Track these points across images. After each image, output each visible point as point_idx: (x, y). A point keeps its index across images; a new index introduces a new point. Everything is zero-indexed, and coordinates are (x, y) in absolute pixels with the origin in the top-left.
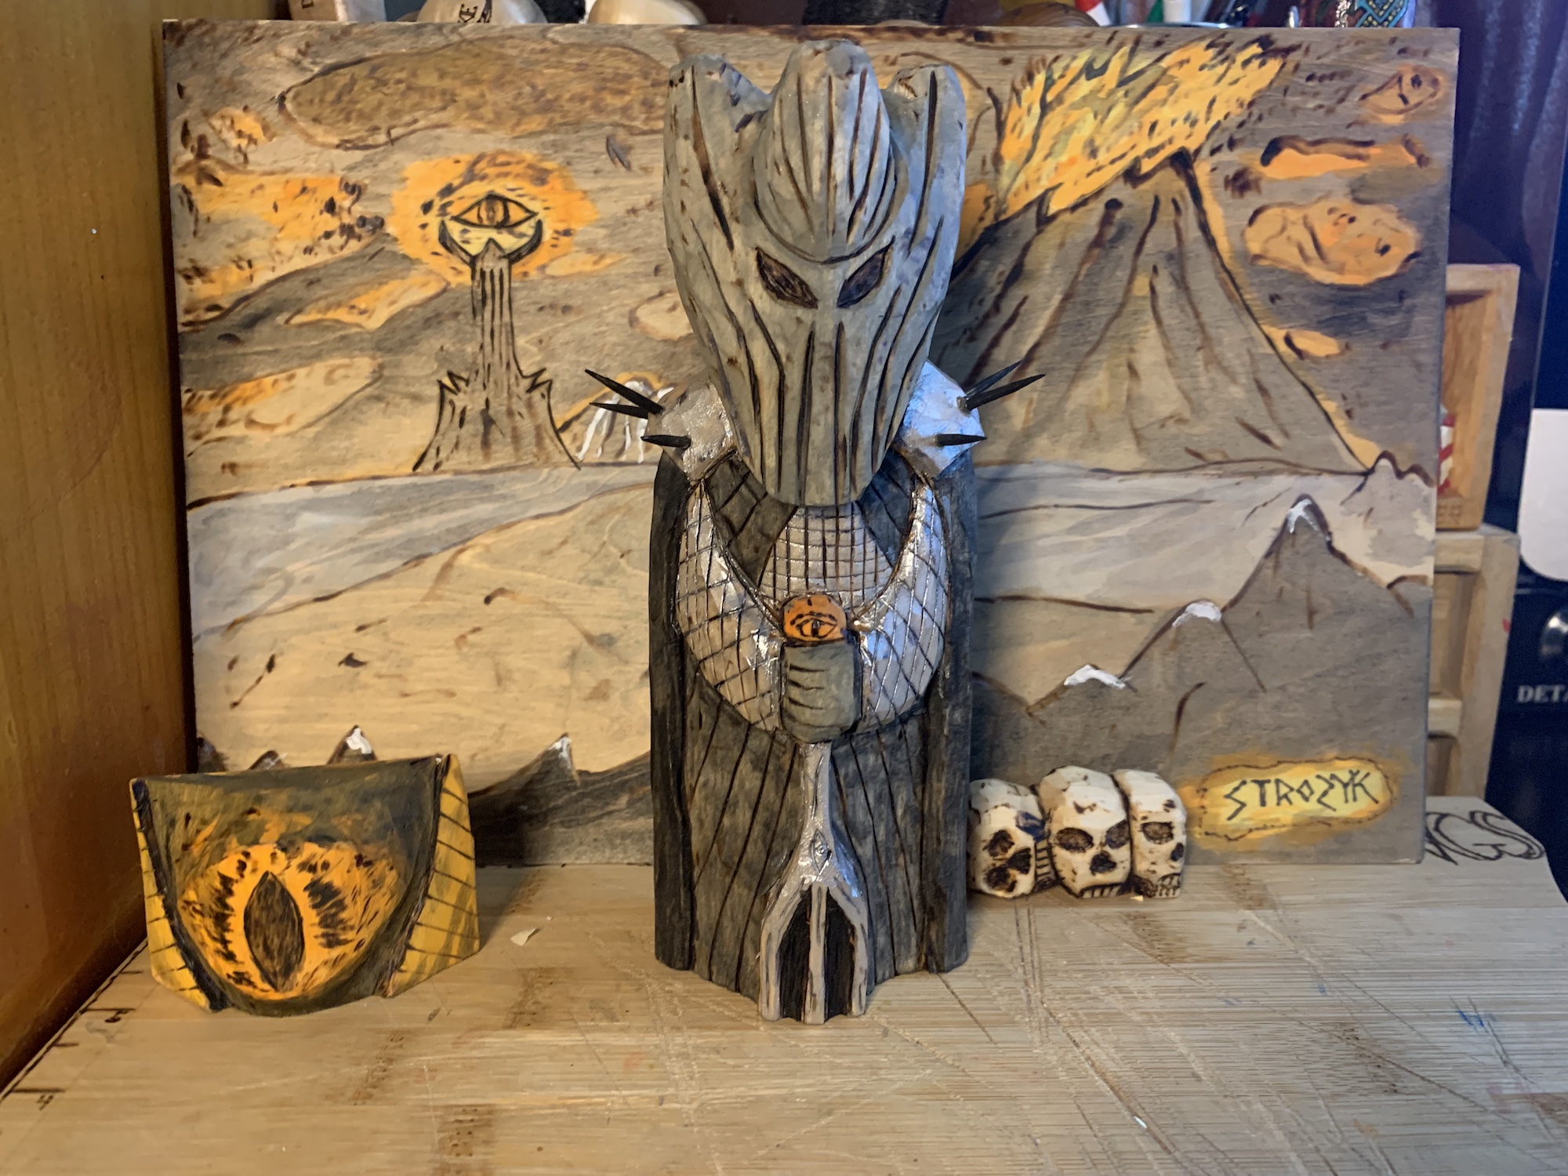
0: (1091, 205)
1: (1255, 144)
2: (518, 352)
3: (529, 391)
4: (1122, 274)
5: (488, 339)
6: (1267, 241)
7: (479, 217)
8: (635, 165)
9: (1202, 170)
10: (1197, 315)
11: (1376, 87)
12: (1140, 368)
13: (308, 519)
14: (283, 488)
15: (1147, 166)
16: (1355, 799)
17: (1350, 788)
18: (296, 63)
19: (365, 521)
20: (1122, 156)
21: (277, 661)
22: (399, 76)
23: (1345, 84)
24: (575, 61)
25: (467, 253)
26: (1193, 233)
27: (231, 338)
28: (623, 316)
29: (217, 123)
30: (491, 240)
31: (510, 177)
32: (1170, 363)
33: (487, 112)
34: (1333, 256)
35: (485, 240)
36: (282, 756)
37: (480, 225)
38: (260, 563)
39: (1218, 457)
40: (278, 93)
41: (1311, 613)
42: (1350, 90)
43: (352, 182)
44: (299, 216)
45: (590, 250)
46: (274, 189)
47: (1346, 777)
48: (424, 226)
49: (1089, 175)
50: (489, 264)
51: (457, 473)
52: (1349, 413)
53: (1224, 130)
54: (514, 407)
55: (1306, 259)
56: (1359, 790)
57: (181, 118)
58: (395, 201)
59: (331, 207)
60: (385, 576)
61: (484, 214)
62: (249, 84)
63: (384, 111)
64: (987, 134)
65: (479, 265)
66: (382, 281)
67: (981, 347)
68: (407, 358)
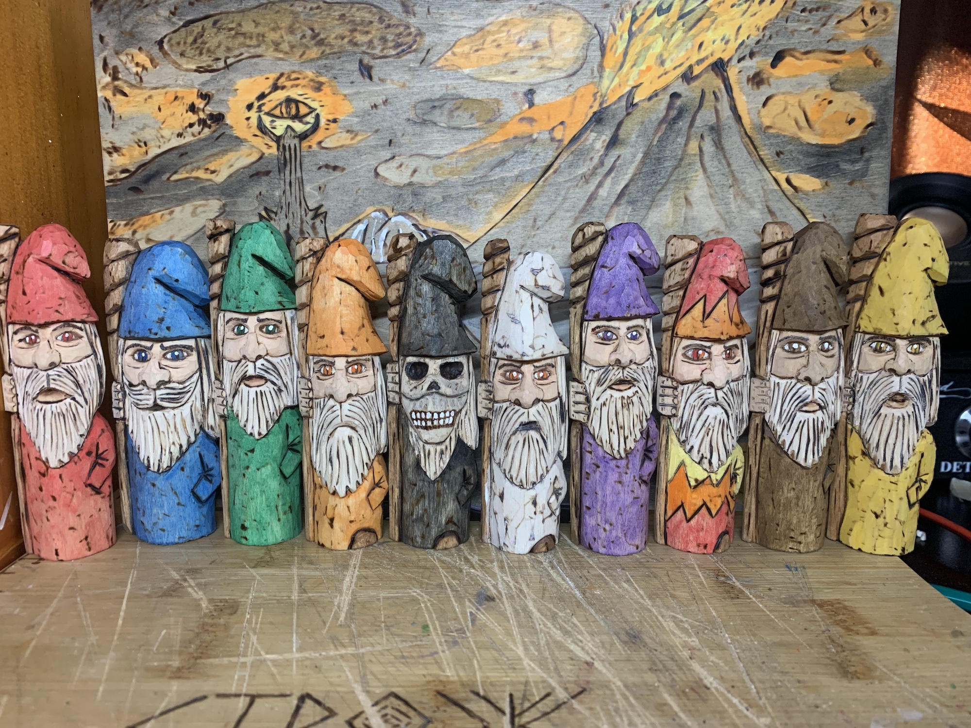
0: (661, 96)
1: (767, 54)
2: (306, 194)
3: (313, 219)
4: (681, 140)
5: (288, 187)
6: (774, 117)
7: (281, 112)
8: (375, 78)
9: (732, 72)
10: (729, 165)
11: (847, 15)
12: (692, 199)
15: (697, 71)
18: (169, 19)
20: (681, 64)
22: (230, 26)
23: (827, 14)
24: (337, 13)
25: (274, 135)
26: (726, 113)
27: (136, 190)
28: (370, 172)
29: (123, 58)
30: (289, 127)
31: (300, 87)
32: (711, 196)
33: (285, 47)
34: (816, 126)
35: (285, 126)
37: (282, 117)
40: (159, 38)
42: (830, 17)
43: (204, 92)
44: (174, 114)
45: (348, 131)
46: (159, 98)
48: (248, 119)
49: (659, 77)
50: (287, 142)
53: (746, 46)
54: (304, 229)
55: (800, 128)
57: (102, 55)
58: (230, 104)
59: (192, 108)
61: (284, 111)
62: (141, 33)
63: (223, 48)
64: (595, 54)
65: (282, 142)
66: (225, 152)
67: (592, 187)
68: (240, 200)
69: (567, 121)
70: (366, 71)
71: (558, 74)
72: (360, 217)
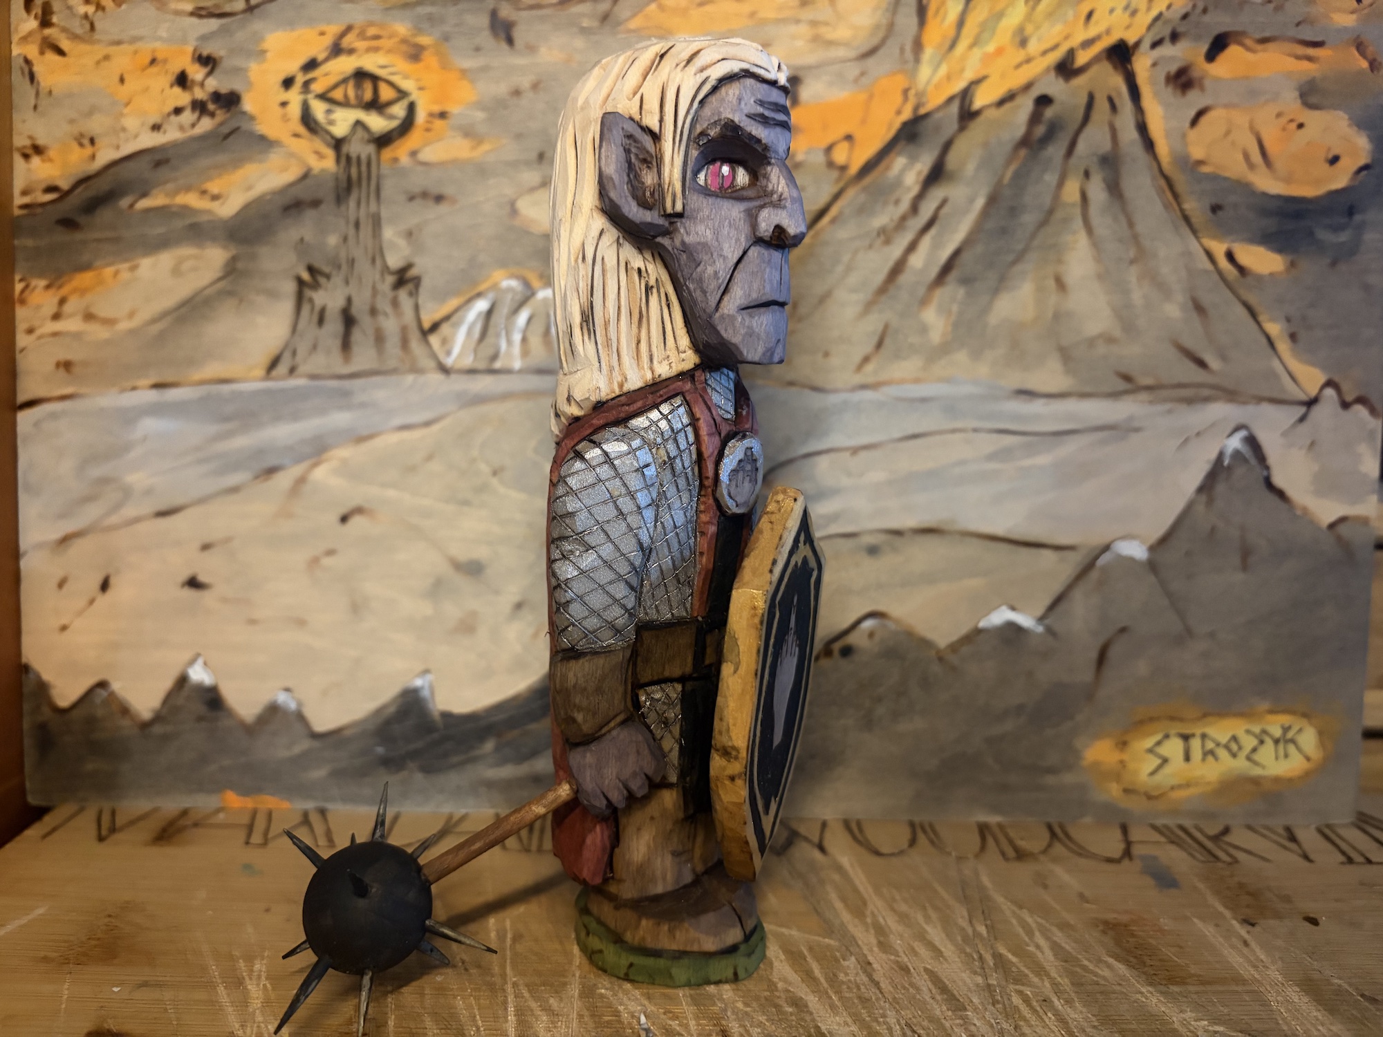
0: (1019, 100)
1: (1198, 38)
2: (385, 245)
3: (395, 288)
4: (1051, 178)
5: (351, 231)
6: (1209, 146)
7: (346, 96)
8: (519, 43)
9: (1142, 65)
10: (1131, 224)
12: (1068, 281)
13: (150, 425)
14: (123, 390)
15: (1082, 58)
16: (1286, 756)
17: (1281, 746)
19: (213, 429)
20: (1055, 47)
21: (113, 581)
25: (333, 137)
26: (1129, 134)
27: (68, 223)
28: (501, 207)
30: (358, 123)
31: (381, 53)
32: (1100, 277)
34: (1279, 164)
35: (352, 121)
36: (116, 686)
37: (345, 104)
38: (96, 472)
39: (1148, 381)
41: (1246, 554)
43: (205, 53)
44: (146, 89)
45: (467, 134)
46: (122, 60)
47: (1277, 732)
48: (284, 104)
49: (1018, 66)
50: (355, 149)
51: (313, 377)
52: (1293, 337)
53: (1166, 22)
54: (378, 305)
55: (1251, 166)
56: (1292, 749)
58: (252, 76)
59: (182, 80)
60: (234, 490)
61: (351, 93)
64: (907, 19)
65: (345, 149)
66: (237, 164)
67: (896, 251)
68: (264, 251)
69: (858, 135)
70: (504, 31)
71: (841, 53)
72: (482, 288)
